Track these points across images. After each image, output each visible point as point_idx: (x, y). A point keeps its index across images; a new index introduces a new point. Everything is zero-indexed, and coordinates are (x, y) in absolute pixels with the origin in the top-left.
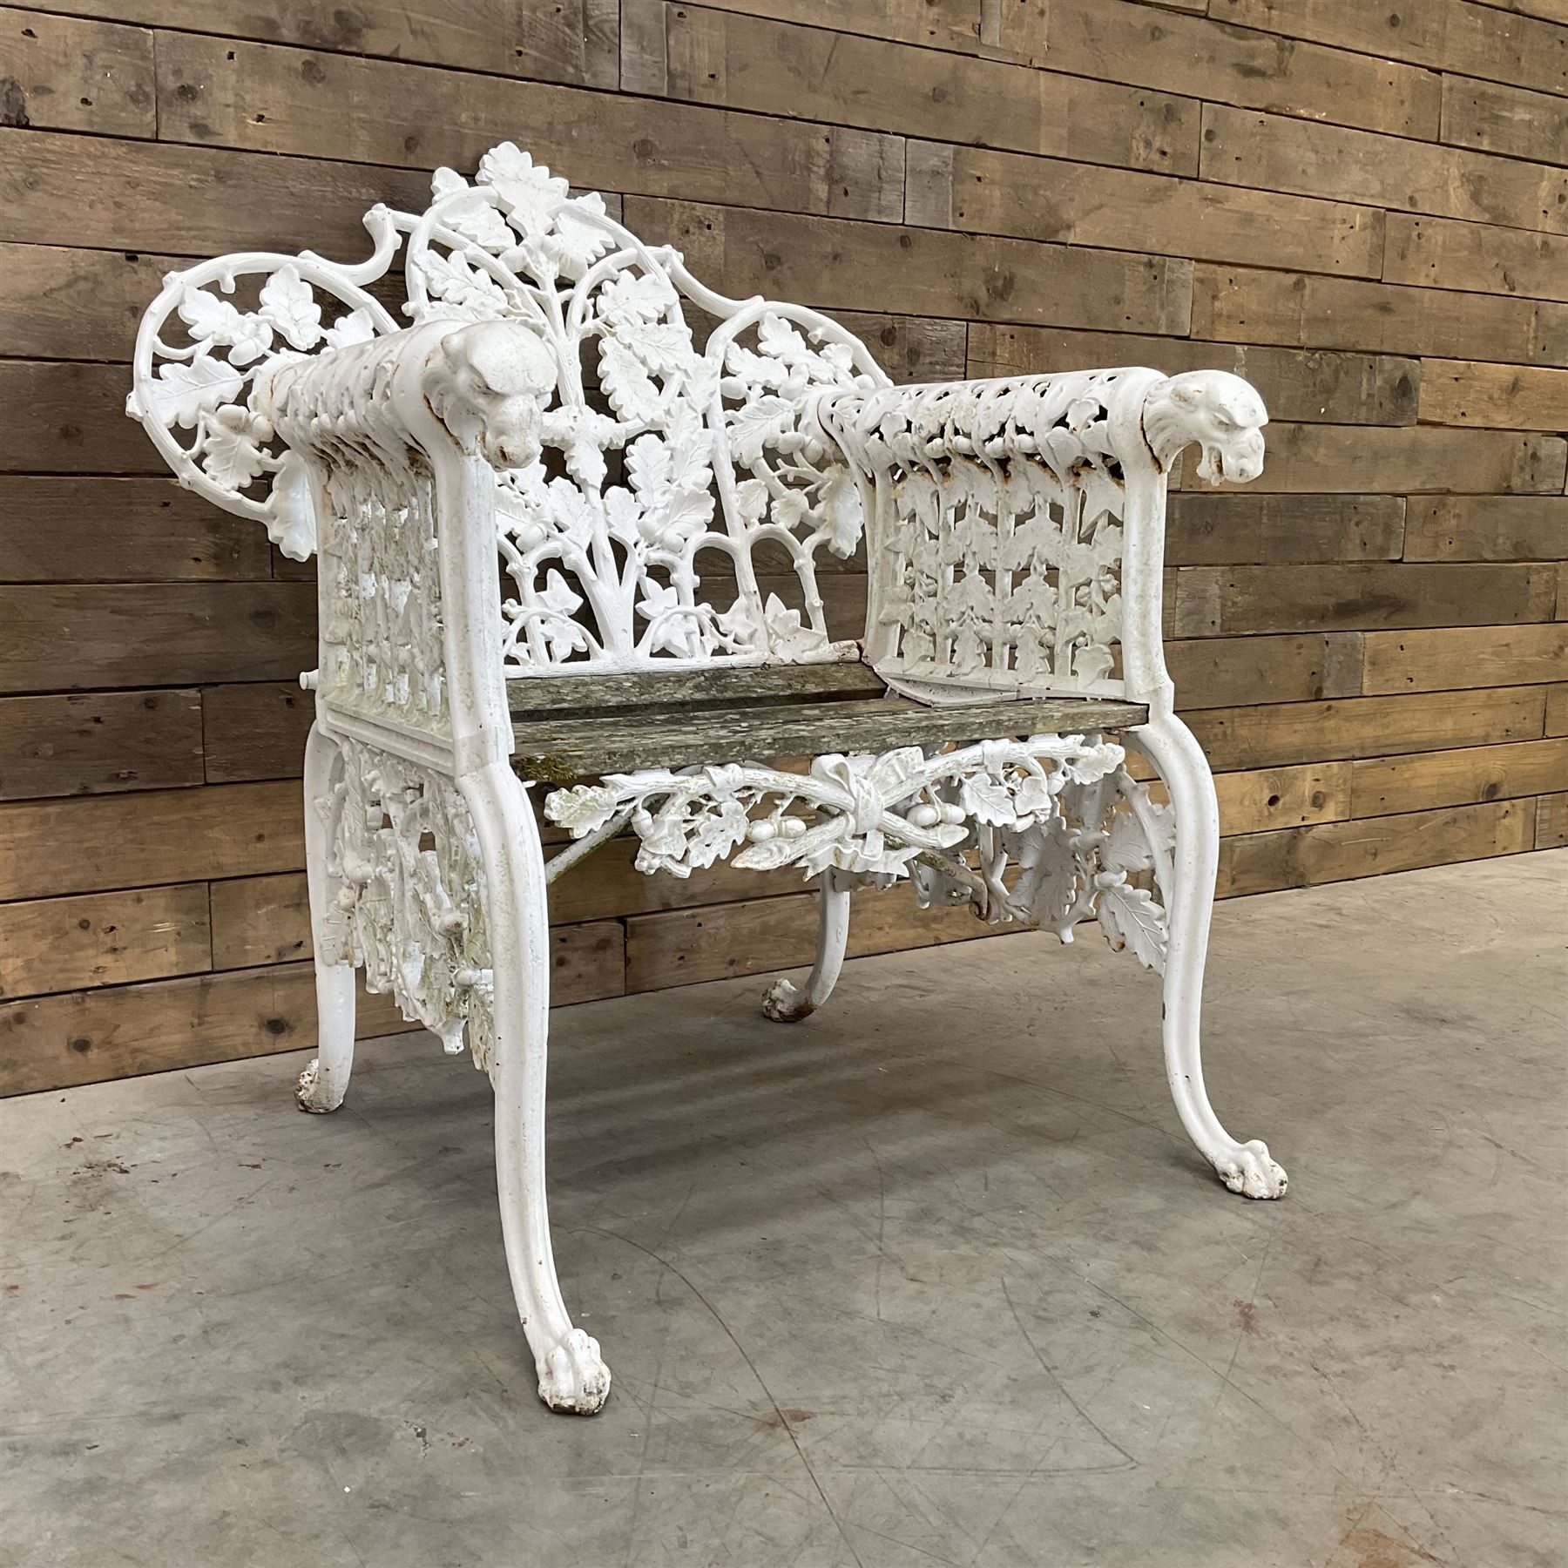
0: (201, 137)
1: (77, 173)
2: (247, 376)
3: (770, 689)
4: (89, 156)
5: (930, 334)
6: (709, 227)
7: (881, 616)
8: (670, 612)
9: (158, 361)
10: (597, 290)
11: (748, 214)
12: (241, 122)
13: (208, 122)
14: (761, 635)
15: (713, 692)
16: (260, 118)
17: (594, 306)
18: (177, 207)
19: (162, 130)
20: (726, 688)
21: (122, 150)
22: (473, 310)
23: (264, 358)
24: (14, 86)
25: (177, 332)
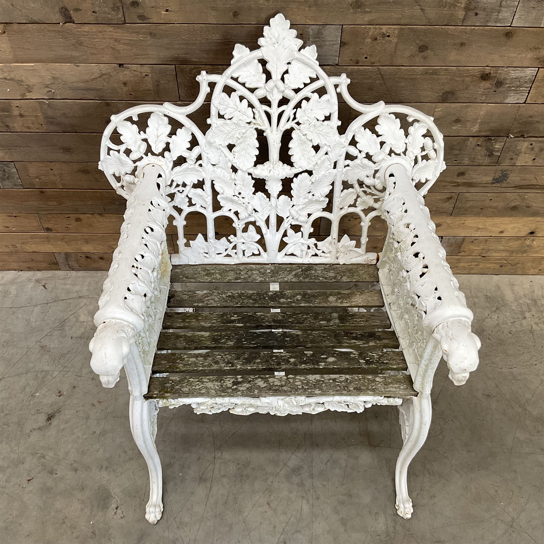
0: (143, 20)
1: (95, 39)
2: (135, 165)
3: (326, 278)
4: (100, 32)
5: (513, 75)
6: (389, 36)
7: (383, 260)
8: (296, 242)
9: (109, 149)
10: (298, 105)
11: (413, 29)
12: (159, 13)
13: (145, 14)
14: (334, 251)
15: (301, 278)
16: (167, 11)
17: (295, 114)
18: (136, 48)
19: (127, 19)
20: (307, 276)
21: (111, 29)
22: (235, 124)
23: (142, 158)
24: (66, 10)
25: (116, 138)
